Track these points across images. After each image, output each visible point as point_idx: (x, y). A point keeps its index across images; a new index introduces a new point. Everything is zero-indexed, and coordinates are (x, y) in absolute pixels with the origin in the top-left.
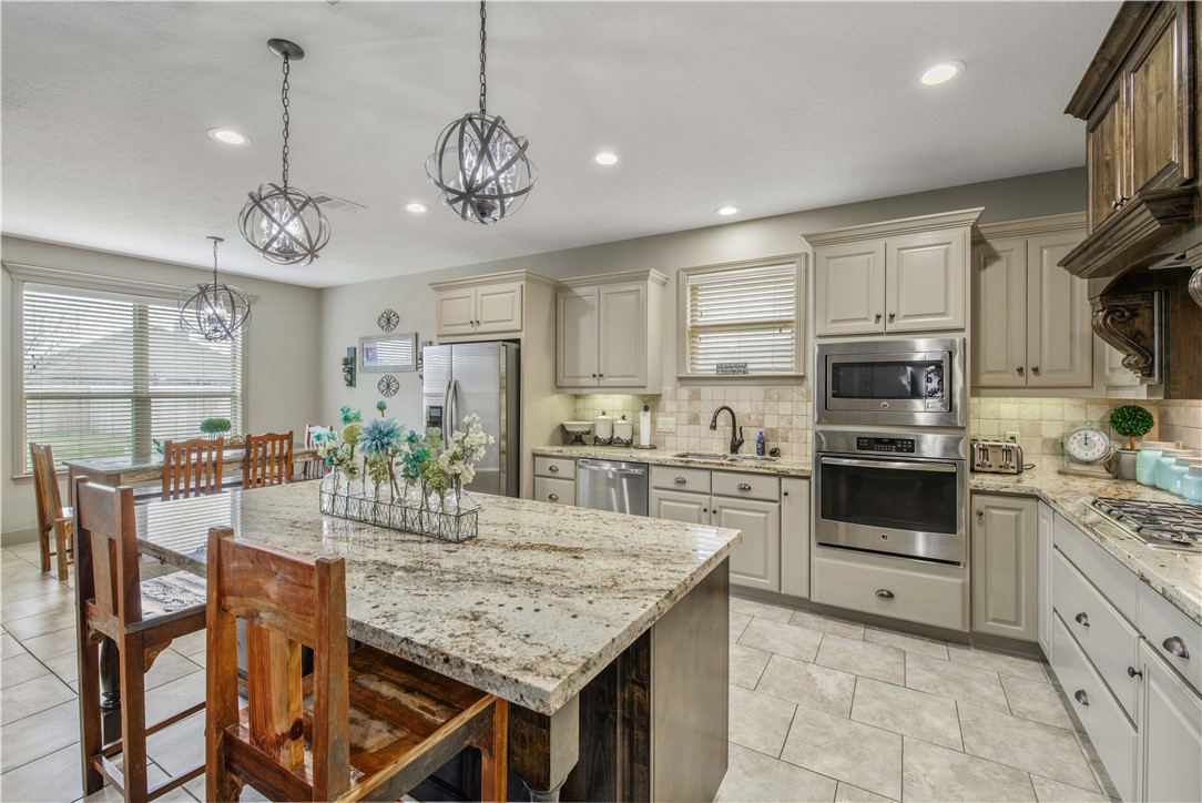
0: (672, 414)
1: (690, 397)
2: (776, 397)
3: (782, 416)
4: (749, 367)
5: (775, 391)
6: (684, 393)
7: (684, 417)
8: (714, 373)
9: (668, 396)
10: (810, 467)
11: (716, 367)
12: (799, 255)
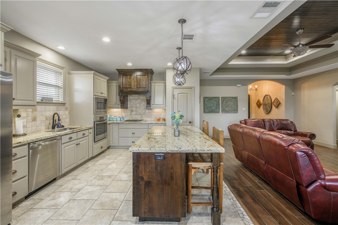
1: (32, 110)
2: (59, 109)
4: (53, 99)
5: (59, 107)
7: (30, 119)
9: (22, 110)
10: (93, 125)
11: (40, 98)
12: (64, 68)
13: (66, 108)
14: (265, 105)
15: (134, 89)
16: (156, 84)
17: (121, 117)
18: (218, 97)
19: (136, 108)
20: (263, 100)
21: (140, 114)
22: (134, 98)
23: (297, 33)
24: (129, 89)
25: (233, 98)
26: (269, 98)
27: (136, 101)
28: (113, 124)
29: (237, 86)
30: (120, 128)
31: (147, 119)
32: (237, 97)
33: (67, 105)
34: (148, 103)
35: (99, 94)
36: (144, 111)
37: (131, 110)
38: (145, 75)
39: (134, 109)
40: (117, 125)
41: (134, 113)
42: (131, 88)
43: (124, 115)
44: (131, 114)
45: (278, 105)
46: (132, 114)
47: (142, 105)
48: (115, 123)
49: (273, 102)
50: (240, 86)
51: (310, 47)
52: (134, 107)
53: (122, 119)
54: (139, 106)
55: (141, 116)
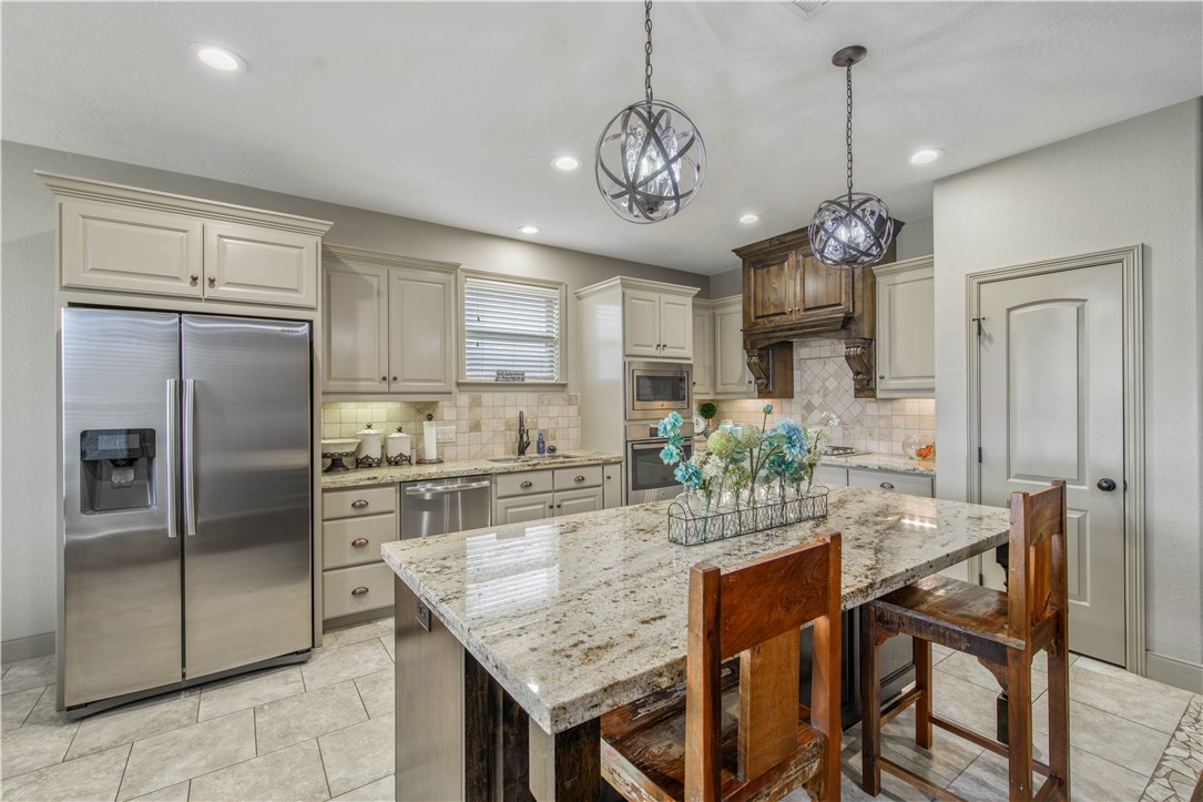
0: (450, 422)
1: (470, 403)
2: (546, 402)
3: (551, 418)
4: (526, 374)
5: (547, 396)
6: (464, 399)
7: (465, 424)
8: (492, 380)
9: (446, 403)
10: (622, 454)
11: (494, 374)
12: (561, 284)
13: (570, 397)
15: (793, 317)
16: (900, 278)
19: (825, 395)
21: (840, 423)
22: (815, 353)
24: (777, 318)
27: (825, 364)
31: (873, 445)
33: (571, 390)
34: (858, 373)
35: (653, 351)
36: (857, 410)
37: (804, 403)
39: (817, 400)
41: (817, 415)
42: (784, 313)
44: (804, 420)
46: (809, 421)
52: (818, 392)
54: (838, 388)
55: (847, 429)
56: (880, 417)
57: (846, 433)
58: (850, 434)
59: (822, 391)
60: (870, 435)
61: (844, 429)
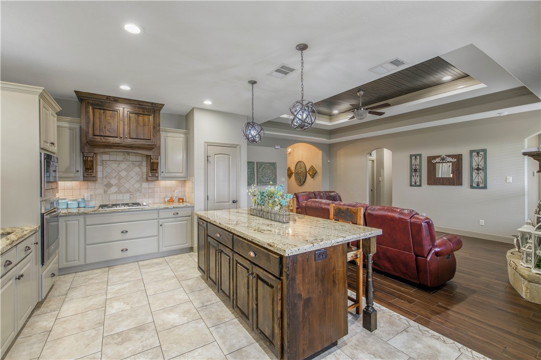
14: (297, 174)
16: (169, 134)
17: (80, 200)
18: (252, 162)
19: (119, 180)
20: (295, 168)
21: (128, 191)
22: (113, 157)
23: (358, 94)
25: (270, 163)
26: (303, 165)
27: (119, 164)
28: (67, 216)
29: (275, 147)
30: (88, 223)
32: (275, 163)
34: (153, 170)
35: (49, 146)
36: (137, 186)
38: (150, 115)
39: (114, 182)
40: (81, 219)
41: (114, 189)
42: (116, 137)
43: (86, 194)
44: (105, 192)
45: (314, 174)
46: (109, 192)
47: (132, 174)
48: (75, 215)
49: (307, 170)
50: (279, 147)
51: (370, 113)
52: (115, 177)
53: (82, 205)
54: (127, 176)
55: (132, 195)
56: (149, 188)
57: (132, 196)
58: (134, 197)
59: (117, 177)
60: (144, 196)
61: (130, 195)
